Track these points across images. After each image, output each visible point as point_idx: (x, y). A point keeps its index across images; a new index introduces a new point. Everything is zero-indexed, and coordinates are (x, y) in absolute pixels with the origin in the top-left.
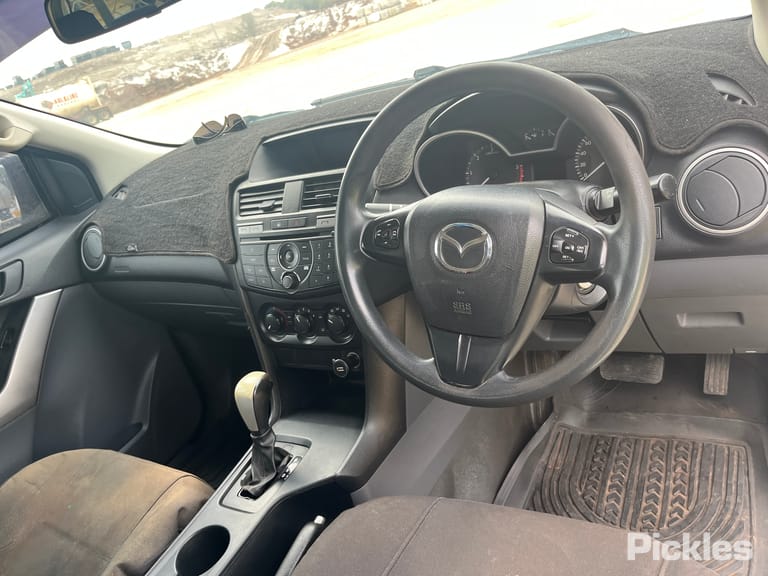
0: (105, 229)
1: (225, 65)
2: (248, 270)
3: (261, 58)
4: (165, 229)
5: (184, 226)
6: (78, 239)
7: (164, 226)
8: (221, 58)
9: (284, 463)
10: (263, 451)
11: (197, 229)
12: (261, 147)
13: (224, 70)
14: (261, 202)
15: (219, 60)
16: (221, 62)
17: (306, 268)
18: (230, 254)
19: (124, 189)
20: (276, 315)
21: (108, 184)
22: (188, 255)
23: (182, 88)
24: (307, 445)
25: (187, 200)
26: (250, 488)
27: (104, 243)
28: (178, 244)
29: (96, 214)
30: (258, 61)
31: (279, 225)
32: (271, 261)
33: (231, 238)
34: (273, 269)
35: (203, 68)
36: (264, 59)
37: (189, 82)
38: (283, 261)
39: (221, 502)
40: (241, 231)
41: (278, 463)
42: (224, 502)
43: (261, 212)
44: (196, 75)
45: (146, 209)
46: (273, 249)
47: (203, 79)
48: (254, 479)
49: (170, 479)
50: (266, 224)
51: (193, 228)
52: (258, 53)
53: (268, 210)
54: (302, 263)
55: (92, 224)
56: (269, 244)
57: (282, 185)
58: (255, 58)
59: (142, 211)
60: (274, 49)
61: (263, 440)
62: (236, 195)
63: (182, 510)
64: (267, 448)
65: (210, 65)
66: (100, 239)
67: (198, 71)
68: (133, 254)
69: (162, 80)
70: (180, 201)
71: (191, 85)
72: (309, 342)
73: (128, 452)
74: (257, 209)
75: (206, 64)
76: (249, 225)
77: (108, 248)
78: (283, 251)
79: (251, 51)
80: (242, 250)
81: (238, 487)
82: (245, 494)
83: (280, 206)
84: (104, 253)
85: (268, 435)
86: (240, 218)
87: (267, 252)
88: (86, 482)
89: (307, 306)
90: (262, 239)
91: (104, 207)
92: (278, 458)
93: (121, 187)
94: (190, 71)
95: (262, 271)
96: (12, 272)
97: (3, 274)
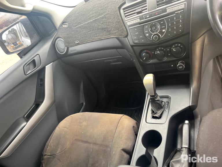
5: (98, 29)
6: (54, 45)
7: (89, 31)
11: (105, 29)
14: (135, 10)
17: (164, 31)
19: (65, 23)
20: (147, 53)
21: (58, 23)
22: (103, 39)
25: (97, 19)
27: (65, 43)
28: (97, 36)
32: (146, 31)
33: (124, 27)
34: (147, 35)
38: (152, 31)
42: (147, 121)
43: (136, 14)
45: (78, 27)
46: (146, 27)
50: (141, 18)
54: (162, 29)
55: (58, 38)
56: (144, 25)
59: (77, 28)
62: (122, 11)
68: (78, 44)
70: (94, 21)
76: (133, 20)
77: (67, 44)
78: (151, 26)
81: (149, 115)
83: (146, 9)
84: (66, 46)
86: (126, 19)
87: (143, 29)
89: (161, 47)
90: (140, 24)
93: (63, 23)
95: (141, 37)
96: (36, 59)
97: (34, 61)
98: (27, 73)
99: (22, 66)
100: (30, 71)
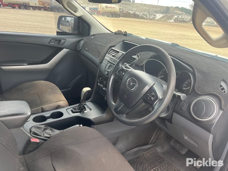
0: (85, 42)
1: (155, 18)
2: (102, 66)
3: (165, 20)
4: (95, 49)
5: (98, 50)
6: (79, 41)
8: (155, 15)
9: (84, 110)
10: (81, 105)
12: (122, 42)
13: (154, 19)
14: (113, 53)
15: (153, 16)
16: (154, 17)
18: (101, 61)
20: (102, 79)
21: (92, 33)
23: (140, 19)
24: (91, 110)
25: (102, 45)
26: (73, 110)
27: (83, 45)
28: (94, 53)
29: (85, 38)
30: (164, 21)
31: (112, 60)
32: (107, 67)
33: (103, 58)
34: (106, 69)
35: (148, 16)
36: (165, 21)
37: (143, 18)
38: (109, 68)
39: (67, 109)
40: (106, 58)
41: (82, 109)
42: (67, 110)
44: (145, 17)
45: (94, 42)
46: (108, 65)
47: (146, 19)
48: (76, 109)
49: (62, 99)
50: (111, 58)
51: (99, 52)
52: (165, 19)
53: (113, 56)
55: (83, 40)
57: (119, 52)
58: (163, 20)
60: (170, 20)
61: (82, 102)
62: (110, 49)
63: (59, 106)
64: (82, 105)
65: (151, 16)
66: (82, 43)
67: (147, 16)
68: (86, 50)
69: (136, 14)
71: (143, 19)
72: (104, 89)
73: (62, 92)
74: (111, 54)
75: (150, 15)
76: (108, 57)
78: (110, 66)
79: (163, 17)
80: (104, 61)
81: (72, 109)
82: (72, 111)
83: (115, 56)
84: (82, 47)
85: (84, 102)
86: (107, 55)
87: (107, 64)
88: (49, 90)
90: (108, 61)
91: (88, 37)
92: (83, 108)
93: (94, 35)
94: (144, 15)
95: (104, 68)
96: (63, 41)
97: (61, 40)
98: (51, 43)
99: (51, 39)
100: (52, 44)
